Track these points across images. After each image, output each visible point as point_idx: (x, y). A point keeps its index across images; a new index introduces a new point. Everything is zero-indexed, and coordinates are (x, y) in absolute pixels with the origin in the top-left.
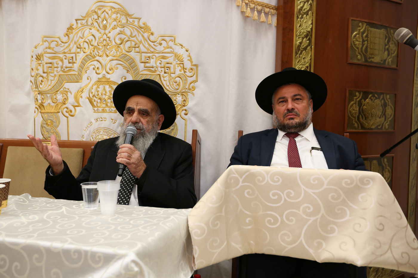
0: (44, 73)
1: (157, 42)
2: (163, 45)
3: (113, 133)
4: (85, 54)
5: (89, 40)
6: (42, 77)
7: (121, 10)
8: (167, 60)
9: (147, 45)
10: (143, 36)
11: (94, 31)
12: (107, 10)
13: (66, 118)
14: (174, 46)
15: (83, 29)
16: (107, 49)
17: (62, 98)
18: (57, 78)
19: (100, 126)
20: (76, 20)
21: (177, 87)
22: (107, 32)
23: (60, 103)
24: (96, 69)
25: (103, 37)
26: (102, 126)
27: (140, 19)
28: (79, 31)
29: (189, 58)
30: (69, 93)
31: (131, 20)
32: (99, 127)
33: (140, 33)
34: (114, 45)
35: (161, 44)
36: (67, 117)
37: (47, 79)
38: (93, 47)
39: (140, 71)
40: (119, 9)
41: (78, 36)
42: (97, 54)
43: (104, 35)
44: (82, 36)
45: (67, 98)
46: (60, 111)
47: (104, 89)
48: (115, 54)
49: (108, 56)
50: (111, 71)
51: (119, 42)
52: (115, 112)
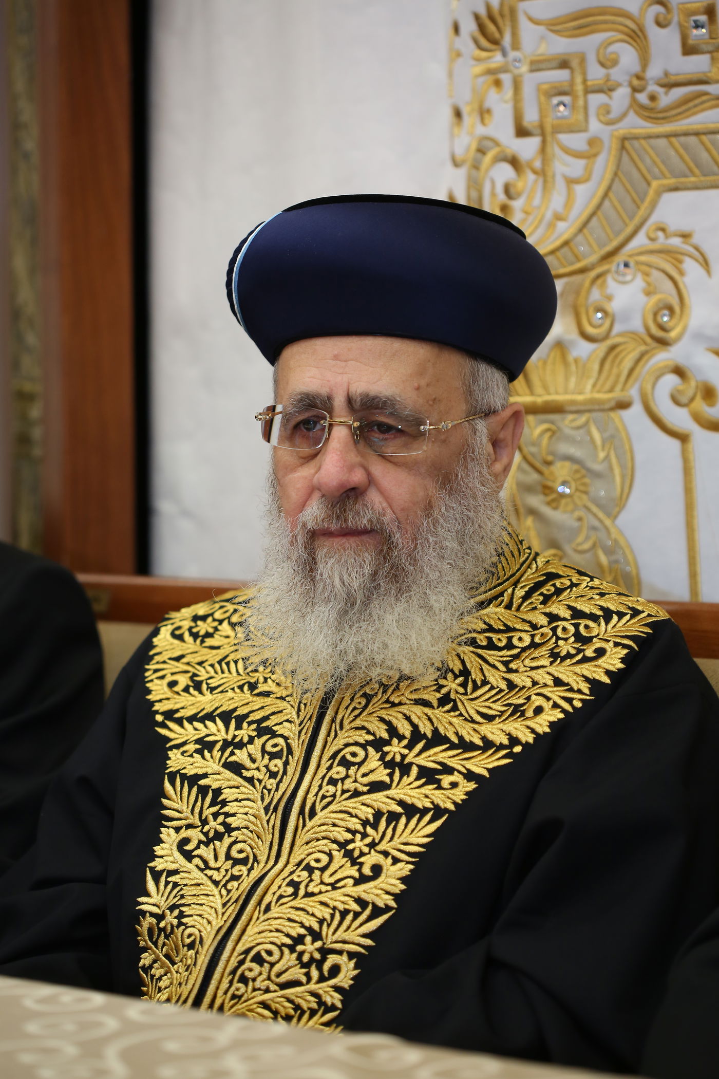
0: (522, 132)
6: (514, 162)
13: (675, 444)
17: (642, 298)
18: (603, 165)
23: (633, 334)
30: (691, 267)
36: (683, 438)
37: (543, 173)
45: (675, 302)
46: (633, 392)
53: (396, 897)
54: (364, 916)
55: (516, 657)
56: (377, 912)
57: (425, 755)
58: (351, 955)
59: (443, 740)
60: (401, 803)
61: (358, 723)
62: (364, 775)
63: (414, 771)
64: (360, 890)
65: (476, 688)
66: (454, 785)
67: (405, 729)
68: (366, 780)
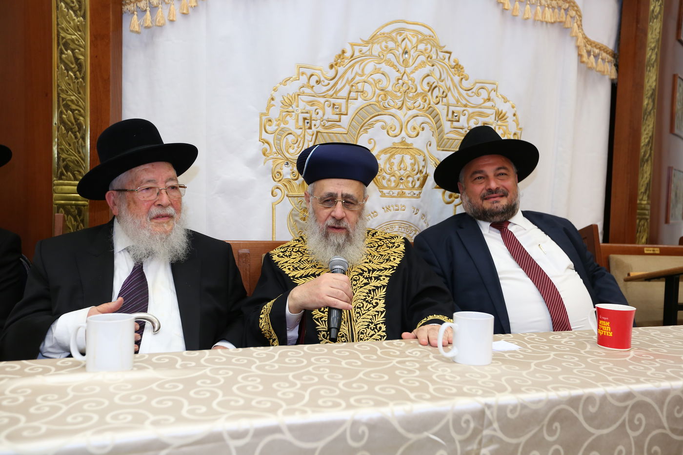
1: (474, 90)
2: (481, 97)
3: (414, 229)
4: (366, 103)
5: (374, 80)
7: (433, 39)
8: (486, 120)
9: (456, 95)
10: (452, 80)
11: (385, 67)
12: (409, 36)
14: (496, 99)
15: (363, 60)
16: (409, 98)
18: (314, 138)
20: (352, 45)
22: (408, 70)
24: (388, 128)
25: (403, 79)
26: (399, 218)
27: (450, 53)
28: (356, 63)
29: (515, 118)
31: (441, 55)
32: (393, 220)
33: (450, 75)
34: (421, 93)
35: (478, 95)
38: (382, 93)
39: (446, 133)
40: (430, 37)
41: (354, 71)
42: (392, 103)
43: (404, 74)
44: (360, 72)
47: (402, 161)
48: (422, 107)
49: (410, 109)
50: (415, 134)
51: (427, 88)
52: (418, 196)
53: (384, 308)
54: (380, 315)
55: (377, 249)
56: (382, 313)
57: (374, 274)
58: (382, 323)
59: (376, 270)
60: (374, 286)
61: (353, 270)
62: (361, 282)
63: (373, 278)
64: (376, 309)
65: (374, 257)
66: (384, 279)
67: (365, 269)
68: (362, 283)
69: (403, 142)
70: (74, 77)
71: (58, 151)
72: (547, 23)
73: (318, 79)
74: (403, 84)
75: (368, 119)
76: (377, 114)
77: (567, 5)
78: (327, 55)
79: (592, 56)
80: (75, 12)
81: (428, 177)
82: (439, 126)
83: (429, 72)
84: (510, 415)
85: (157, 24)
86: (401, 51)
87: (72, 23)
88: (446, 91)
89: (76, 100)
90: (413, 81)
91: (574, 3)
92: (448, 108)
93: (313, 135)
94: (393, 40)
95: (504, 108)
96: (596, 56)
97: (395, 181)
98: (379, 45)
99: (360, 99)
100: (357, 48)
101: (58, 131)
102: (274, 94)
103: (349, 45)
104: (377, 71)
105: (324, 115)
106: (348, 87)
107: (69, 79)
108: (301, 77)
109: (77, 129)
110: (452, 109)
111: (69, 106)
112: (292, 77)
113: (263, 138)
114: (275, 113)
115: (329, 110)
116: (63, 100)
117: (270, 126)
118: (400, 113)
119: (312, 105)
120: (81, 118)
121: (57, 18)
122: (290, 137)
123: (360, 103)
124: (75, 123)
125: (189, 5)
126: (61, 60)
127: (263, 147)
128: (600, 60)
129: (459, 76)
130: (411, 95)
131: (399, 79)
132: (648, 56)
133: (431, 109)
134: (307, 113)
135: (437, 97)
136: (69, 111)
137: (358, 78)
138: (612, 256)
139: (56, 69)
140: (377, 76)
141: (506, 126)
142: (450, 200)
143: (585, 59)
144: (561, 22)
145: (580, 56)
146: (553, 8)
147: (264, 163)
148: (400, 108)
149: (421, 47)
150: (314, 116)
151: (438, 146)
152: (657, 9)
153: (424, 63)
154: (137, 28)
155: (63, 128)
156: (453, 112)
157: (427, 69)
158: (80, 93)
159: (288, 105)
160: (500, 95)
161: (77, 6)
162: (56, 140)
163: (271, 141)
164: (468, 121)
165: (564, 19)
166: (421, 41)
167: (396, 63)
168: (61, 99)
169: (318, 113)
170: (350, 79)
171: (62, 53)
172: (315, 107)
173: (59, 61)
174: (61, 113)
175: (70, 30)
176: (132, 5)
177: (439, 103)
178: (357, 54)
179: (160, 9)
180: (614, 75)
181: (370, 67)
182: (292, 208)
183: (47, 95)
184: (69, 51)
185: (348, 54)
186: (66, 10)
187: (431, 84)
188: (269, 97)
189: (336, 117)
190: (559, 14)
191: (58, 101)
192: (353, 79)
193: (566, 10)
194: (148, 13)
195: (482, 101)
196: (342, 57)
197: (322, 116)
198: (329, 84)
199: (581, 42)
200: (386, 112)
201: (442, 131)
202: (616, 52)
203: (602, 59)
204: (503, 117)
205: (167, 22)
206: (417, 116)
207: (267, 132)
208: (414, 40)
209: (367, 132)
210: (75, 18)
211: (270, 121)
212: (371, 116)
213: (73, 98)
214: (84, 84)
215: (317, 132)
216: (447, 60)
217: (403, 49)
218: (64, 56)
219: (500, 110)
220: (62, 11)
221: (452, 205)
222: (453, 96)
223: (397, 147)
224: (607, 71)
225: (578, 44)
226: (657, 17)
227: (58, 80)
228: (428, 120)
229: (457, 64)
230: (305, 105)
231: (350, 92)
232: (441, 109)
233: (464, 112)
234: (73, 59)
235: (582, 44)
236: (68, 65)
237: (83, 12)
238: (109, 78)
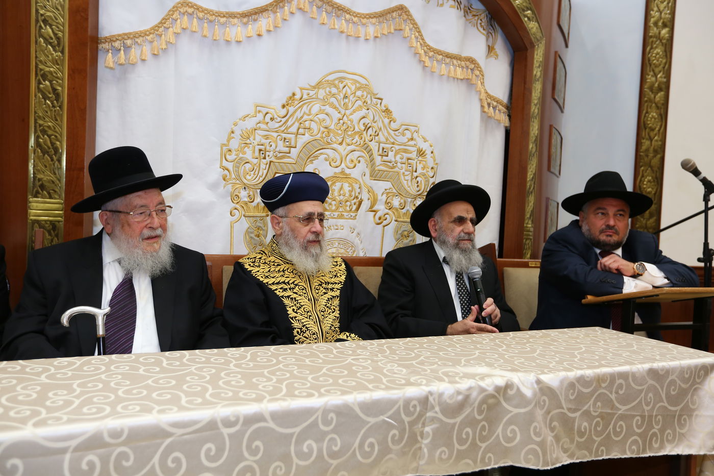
1: (400, 131)
2: (406, 137)
3: (351, 246)
4: (311, 138)
5: (319, 119)
7: (368, 87)
8: (409, 156)
9: (386, 134)
10: (383, 122)
11: (328, 109)
12: (349, 84)
14: (417, 139)
15: (310, 102)
16: (348, 135)
19: (334, 237)
20: (301, 89)
21: (418, 189)
22: (348, 112)
24: (330, 160)
25: (343, 119)
26: (338, 236)
27: (381, 99)
28: (304, 104)
29: (432, 155)
31: (374, 100)
33: (381, 118)
34: (358, 131)
35: (403, 135)
38: (326, 130)
39: (377, 165)
40: (366, 85)
41: (303, 110)
42: (334, 140)
43: (344, 116)
44: (307, 112)
47: (341, 188)
48: (358, 143)
49: (349, 145)
50: (352, 165)
51: (363, 128)
52: (355, 218)
69: (343, 172)
70: (51, 105)
71: (33, 172)
72: (457, 79)
73: (272, 116)
74: (344, 123)
75: (314, 151)
76: (321, 147)
77: (473, 66)
78: (280, 96)
79: (491, 107)
80: (53, 47)
81: (363, 202)
82: (372, 160)
83: (365, 115)
84: (448, 401)
85: (130, 62)
86: (342, 96)
87: (50, 56)
88: (378, 131)
89: (53, 127)
90: (351, 121)
91: (478, 64)
92: (379, 144)
93: (267, 164)
94: (335, 86)
95: (424, 146)
96: (494, 108)
97: (335, 205)
98: (324, 90)
99: (307, 135)
100: (305, 92)
101: (34, 153)
102: (234, 128)
103: (299, 89)
104: (321, 111)
105: (276, 147)
106: (297, 124)
107: (46, 107)
108: (258, 114)
109: (53, 152)
110: (382, 145)
111: (46, 131)
112: (250, 115)
113: (223, 165)
114: (235, 144)
115: (281, 143)
116: (40, 125)
117: (230, 155)
118: (340, 148)
119: (267, 139)
120: (58, 143)
121: (36, 52)
122: (248, 166)
123: (307, 138)
124: (51, 147)
125: (160, 47)
126: (39, 90)
127: (224, 173)
128: (497, 111)
129: (388, 119)
130: (349, 133)
131: (340, 120)
132: (532, 110)
133: (365, 145)
134: (262, 145)
135: (371, 136)
136: (46, 136)
137: (305, 117)
138: (505, 268)
139: (34, 98)
140: (322, 116)
141: (425, 161)
142: (379, 221)
143: (486, 109)
144: (468, 79)
145: (482, 107)
146: (462, 67)
147: (224, 187)
148: (341, 144)
149: (359, 93)
150: (268, 148)
151: (370, 176)
152: (539, 74)
153: (360, 108)
154: (111, 65)
155: (39, 150)
156: (383, 149)
157: (363, 112)
158: (57, 120)
159: (245, 137)
160: (421, 136)
161: (56, 42)
162: (33, 161)
163: (231, 168)
164: (395, 156)
165: (470, 77)
166: (359, 89)
167: (338, 106)
168: (38, 125)
169: (271, 146)
170: (299, 118)
171: (40, 83)
172: (269, 141)
173: (37, 91)
174: (37, 138)
175: (49, 64)
176: (107, 44)
177: (372, 140)
178: (305, 97)
179: (133, 50)
180: (507, 124)
181: (316, 108)
182: (248, 226)
183: (23, 120)
184: (47, 82)
185: (298, 97)
186: (44, 45)
187: (366, 124)
188: (230, 130)
189: (287, 150)
190: (467, 72)
191: (35, 127)
192: (302, 117)
193: (472, 70)
194: (122, 52)
195: (407, 140)
196: (292, 99)
197: (274, 148)
198: (281, 121)
199: (483, 96)
200: (329, 146)
201: (374, 163)
202: (509, 105)
203: (499, 110)
204: (423, 154)
205: (139, 62)
206: (355, 151)
207: (227, 160)
208: (353, 88)
209: (312, 163)
210: (54, 52)
211: (230, 151)
212: (316, 150)
213: (50, 124)
214: (61, 113)
215: (271, 162)
216: (379, 104)
217: (344, 94)
218: (41, 86)
219: (421, 148)
220: (41, 46)
221: (381, 226)
222: (383, 135)
223: (338, 176)
224: (503, 120)
225: (481, 98)
226: (538, 80)
227: (35, 107)
228: (363, 154)
229: (387, 109)
230: (261, 139)
231: (299, 129)
232: (373, 146)
233: (393, 148)
234: (50, 89)
235: (484, 98)
236: (46, 94)
237: (61, 48)
238: (85, 108)
